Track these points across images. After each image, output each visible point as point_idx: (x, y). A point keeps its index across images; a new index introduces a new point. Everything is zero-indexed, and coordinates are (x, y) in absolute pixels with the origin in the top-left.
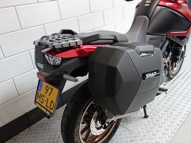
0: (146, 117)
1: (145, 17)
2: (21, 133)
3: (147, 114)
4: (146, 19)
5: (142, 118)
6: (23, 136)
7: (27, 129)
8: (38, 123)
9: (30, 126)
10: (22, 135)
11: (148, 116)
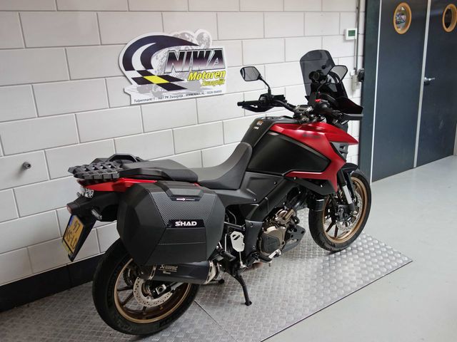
0: (248, 303)
1: (246, 145)
2: (55, 295)
3: (251, 300)
4: (248, 148)
5: (242, 304)
6: (55, 300)
7: (65, 291)
8: (84, 285)
9: (72, 287)
10: (56, 297)
11: (251, 303)
